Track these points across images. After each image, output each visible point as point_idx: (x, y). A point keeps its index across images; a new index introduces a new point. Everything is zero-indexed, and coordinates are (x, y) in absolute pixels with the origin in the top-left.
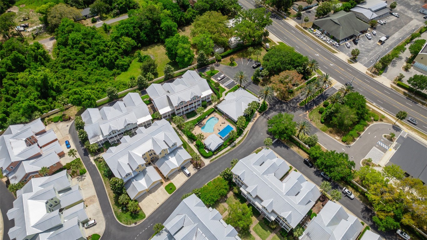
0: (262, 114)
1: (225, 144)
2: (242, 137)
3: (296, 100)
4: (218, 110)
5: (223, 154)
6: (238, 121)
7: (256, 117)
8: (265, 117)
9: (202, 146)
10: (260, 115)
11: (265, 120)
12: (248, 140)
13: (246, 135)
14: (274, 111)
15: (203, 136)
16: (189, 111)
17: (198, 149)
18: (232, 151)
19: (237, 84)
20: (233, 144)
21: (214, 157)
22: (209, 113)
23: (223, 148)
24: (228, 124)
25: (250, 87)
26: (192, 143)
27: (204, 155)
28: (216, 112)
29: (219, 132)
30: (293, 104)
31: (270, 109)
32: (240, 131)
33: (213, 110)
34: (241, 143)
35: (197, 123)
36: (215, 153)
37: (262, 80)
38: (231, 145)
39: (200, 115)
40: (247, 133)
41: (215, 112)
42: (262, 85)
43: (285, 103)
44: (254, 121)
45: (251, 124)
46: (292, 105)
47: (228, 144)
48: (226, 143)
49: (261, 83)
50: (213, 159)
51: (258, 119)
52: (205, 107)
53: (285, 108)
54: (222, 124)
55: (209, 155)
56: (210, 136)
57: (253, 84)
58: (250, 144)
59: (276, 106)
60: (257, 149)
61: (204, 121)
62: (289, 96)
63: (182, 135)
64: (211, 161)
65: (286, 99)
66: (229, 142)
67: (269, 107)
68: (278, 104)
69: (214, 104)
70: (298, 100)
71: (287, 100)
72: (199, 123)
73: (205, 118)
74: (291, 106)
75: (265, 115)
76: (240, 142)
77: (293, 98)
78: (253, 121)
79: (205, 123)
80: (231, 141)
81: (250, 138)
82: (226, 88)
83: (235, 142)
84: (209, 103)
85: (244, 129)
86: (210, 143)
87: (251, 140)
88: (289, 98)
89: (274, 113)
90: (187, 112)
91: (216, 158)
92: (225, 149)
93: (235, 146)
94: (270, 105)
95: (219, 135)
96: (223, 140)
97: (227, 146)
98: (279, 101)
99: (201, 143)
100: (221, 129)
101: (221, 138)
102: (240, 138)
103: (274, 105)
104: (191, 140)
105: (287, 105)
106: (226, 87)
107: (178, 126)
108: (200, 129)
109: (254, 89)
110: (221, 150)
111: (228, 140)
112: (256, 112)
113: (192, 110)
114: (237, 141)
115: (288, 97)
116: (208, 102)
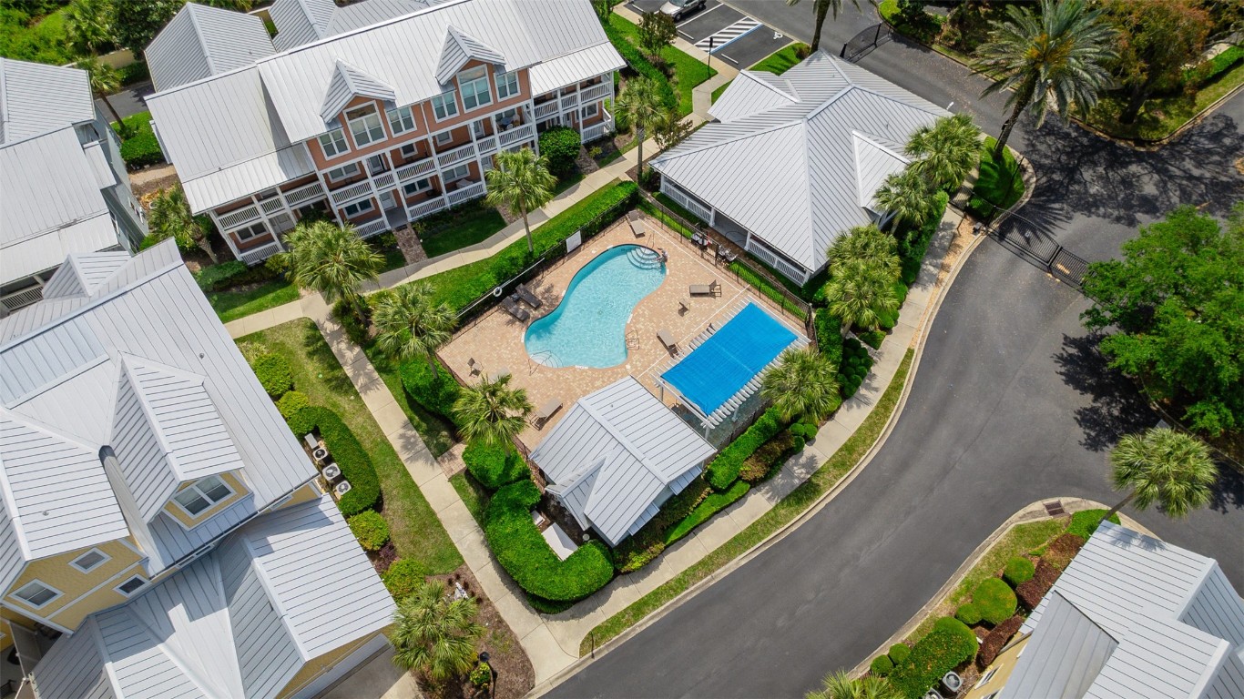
0: (995, 226)
1: (721, 474)
2: (867, 411)
3: (1216, 137)
4: (664, 199)
5: (708, 564)
6: (839, 273)
7: (952, 246)
8: (1022, 252)
9: (515, 493)
10: (980, 237)
11: (1027, 272)
12: (915, 436)
13: (896, 387)
14: (1076, 208)
15: (520, 400)
16: (447, 200)
17: (484, 517)
18: (791, 541)
19: (786, 40)
20: (797, 471)
21: (622, 597)
22: (593, 216)
23: (705, 511)
24: (737, 297)
25: (875, 57)
26: (440, 452)
27: (535, 582)
28: (648, 209)
29: (670, 363)
30: (1199, 165)
31: (1048, 193)
32: (845, 356)
33: (623, 194)
34: (864, 462)
35: (497, 291)
36: (636, 562)
37: (953, 22)
38: (779, 480)
39: (523, 233)
40: (900, 374)
41: (635, 212)
42: (952, 48)
43: (1140, 158)
44: (948, 279)
45: (923, 304)
46: (1196, 172)
47: (752, 469)
48: (734, 464)
49: (946, 38)
50: (615, 624)
51: (969, 267)
52: (565, 171)
53: (1149, 187)
54: (693, 303)
55: (573, 587)
56: (593, 404)
57: (892, 44)
58: (946, 471)
59: (1087, 174)
60: (1015, 520)
61: (556, 279)
62: (1162, 117)
63: (366, 388)
64: (592, 640)
65: (1145, 133)
66: (759, 452)
67: (1031, 179)
68: (1095, 164)
69: (631, 158)
70: (1227, 141)
71: (1154, 135)
72: (509, 291)
73: (560, 253)
74: (1190, 178)
75: (1015, 235)
76: (849, 452)
77: (1187, 125)
78: (938, 282)
79: (560, 291)
80: (777, 447)
81: (938, 414)
82: (717, 64)
83: (808, 450)
84: (597, 150)
85: (874, 342)
86: (589, 465)
87: (944, 433)
88: (1165, 128)
89: (1080, 221)
90: (428, 207)
91: (638, 609)
92: (720, 522)
93: (805, 492)
94: (1038, 167)
95: (668, 387)
96: (711, 436)
97: (741, 486)
98: (1097, 145)
99: (510, 462)
100: (691, 333)
101: (692, 421)
102: (850, 419)
103: (1071, 173)
104: (430, 433)
105: (1162, 171)
106: (717, 54)
107: (342, 313)
108: (518, 332)
109: (903, 71)
110: (687, 525)
111: (751, 437)
112: (951, 216)
113: (467, 190)
114: (825, 444)
115: (1156, 120)
116: (588, 146)
